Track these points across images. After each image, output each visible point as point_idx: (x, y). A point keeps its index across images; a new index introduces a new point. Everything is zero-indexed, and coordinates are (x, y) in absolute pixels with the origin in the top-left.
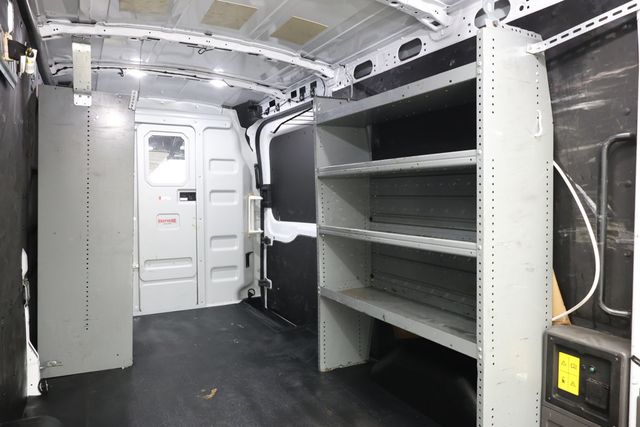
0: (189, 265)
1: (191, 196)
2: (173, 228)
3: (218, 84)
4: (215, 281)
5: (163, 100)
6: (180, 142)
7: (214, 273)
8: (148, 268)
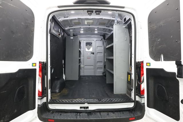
0: (93, 67)
1: (93, 54)
2: (90, 60)
3: (96, 32)
4: (98, 70)
5: (89, 36)
6: (91, 43)
7: (98, 69)
8: (85, 67)
